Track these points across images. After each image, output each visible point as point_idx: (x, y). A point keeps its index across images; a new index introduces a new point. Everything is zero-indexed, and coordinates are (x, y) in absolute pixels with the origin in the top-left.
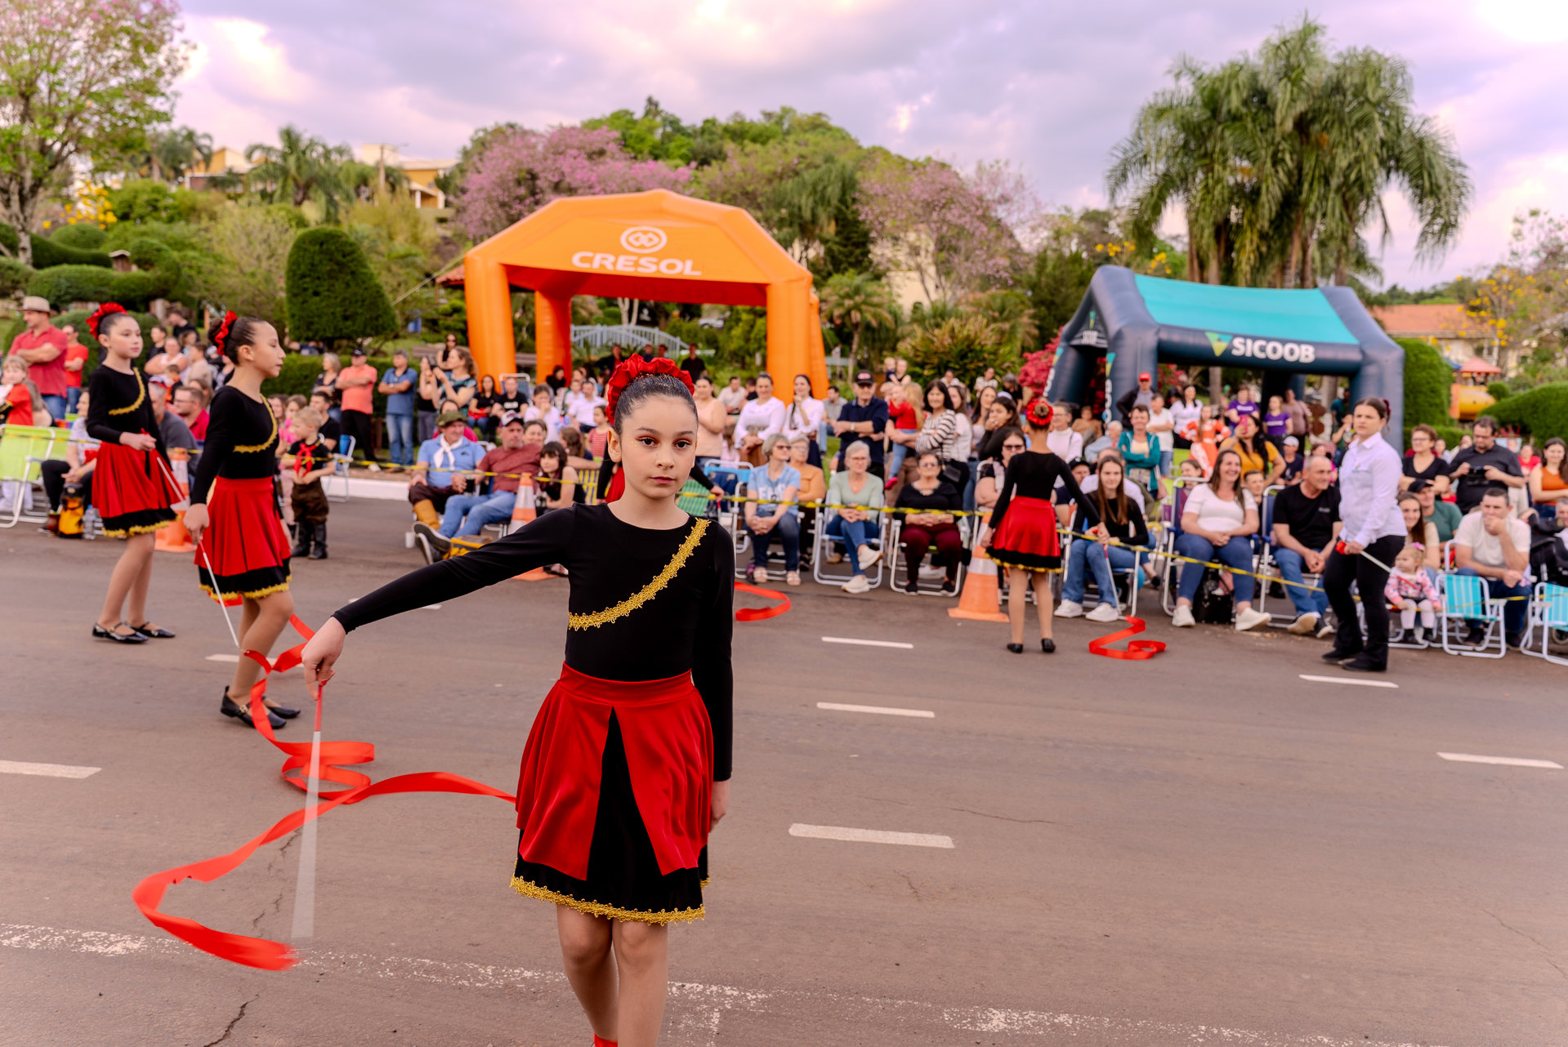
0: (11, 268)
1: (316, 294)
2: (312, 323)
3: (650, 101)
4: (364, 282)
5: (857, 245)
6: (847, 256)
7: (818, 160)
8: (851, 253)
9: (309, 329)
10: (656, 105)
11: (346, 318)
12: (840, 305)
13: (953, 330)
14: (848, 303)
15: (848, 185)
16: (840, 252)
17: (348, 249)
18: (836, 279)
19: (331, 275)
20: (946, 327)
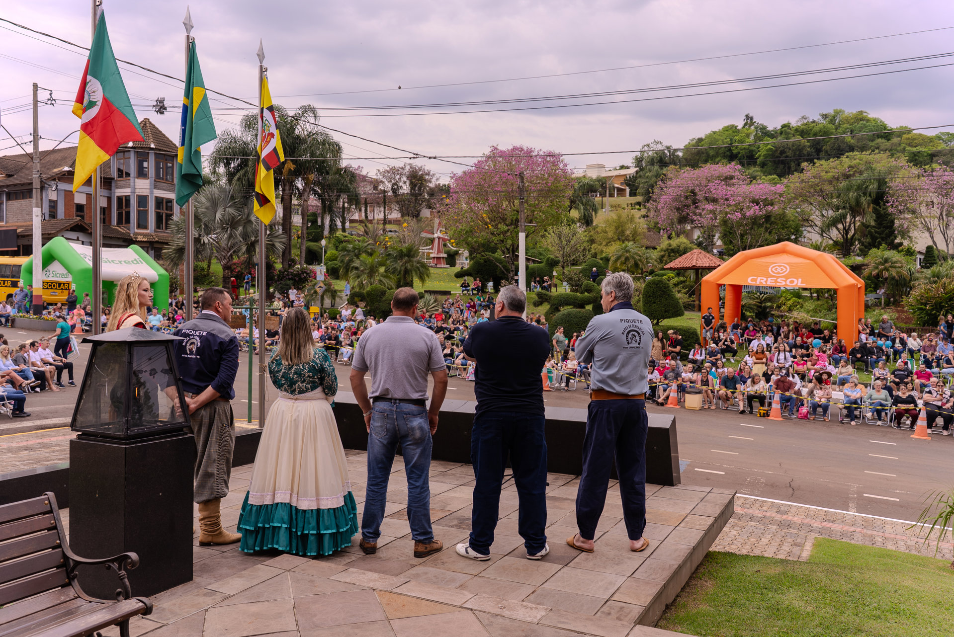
3: (747, 116)
4: (672, 298)
5: (887, 227)
6: (880, 234)
7: (862, 167)
8: (883, 232)
10: (752, 119)
12: (877, 268)
13: (945, 284)
14: (881, 267)
15: (882, 182)
16: (876, 232)
17: (667, 286)
18: (873, 251)
19: (660, 296)
20: (940, 284)
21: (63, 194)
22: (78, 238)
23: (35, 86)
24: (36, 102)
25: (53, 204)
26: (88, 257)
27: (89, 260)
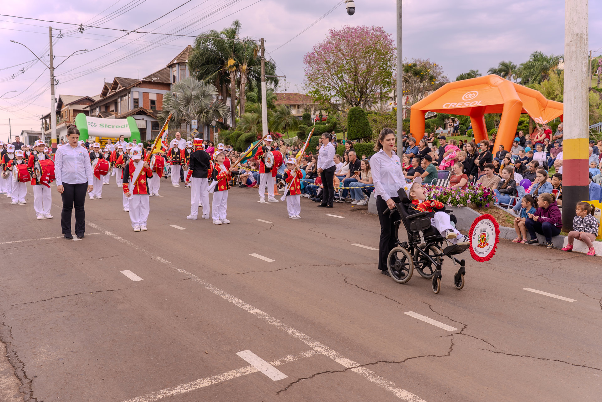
0: (303, 128)
1: (352, 126)
2: (351, 135)
4: (361, 121)
9: (350, 137)
11: (357, 132)
17: (359, 112)
19: (355, 121)
21: (142, 94)
22: (143, 118)
23: (51, 29)
24: (51, 37)
25: (136, 101)
26: (92, 124)
27: (91, 126)
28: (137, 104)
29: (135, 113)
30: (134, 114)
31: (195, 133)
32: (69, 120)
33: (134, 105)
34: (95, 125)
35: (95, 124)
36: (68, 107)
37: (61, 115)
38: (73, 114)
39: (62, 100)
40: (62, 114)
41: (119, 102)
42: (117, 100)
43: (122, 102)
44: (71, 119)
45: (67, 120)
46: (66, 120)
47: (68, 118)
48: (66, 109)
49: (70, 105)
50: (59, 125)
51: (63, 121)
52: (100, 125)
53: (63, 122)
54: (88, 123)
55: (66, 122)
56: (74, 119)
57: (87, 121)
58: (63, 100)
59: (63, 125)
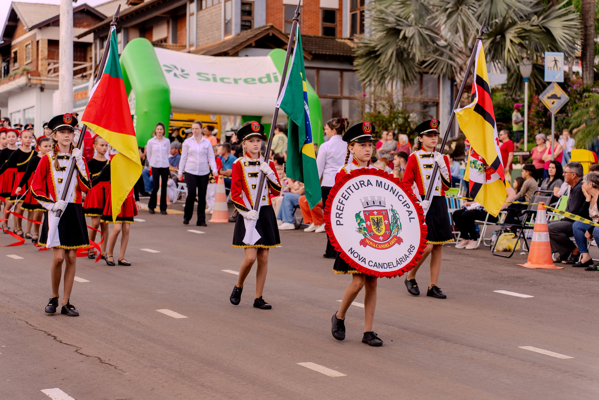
25: (247, 8)
26: (175, 71)
27: (175, 75)
28: (247, 18)
29: (252, 42)
30: (250, 46)
31: (554, 97)
32: (35, 69)
33: (242, 21)
34: (184, 74)
35: (183, 71)
36: (35, 35)
37: (13, 55)
38: (46, 53)
39: (19, 16)
40: (16, 53)
41: (193, 14)
42: (184, 7)
43: (201, 13)
44: (42, 65)
45: (31, 68)
46: (28, 67)
47: (35, 63)
48: (26, 39)
49: (40, 28)
50: (10, 80)
51: (20, 71)
52: (199, 74)
53: (22, 74)
54: (164, 68)
55: (28, 72)
56: (49, 64)
57: (162, 64)
58: (20, 14)
59: (22, 81)
